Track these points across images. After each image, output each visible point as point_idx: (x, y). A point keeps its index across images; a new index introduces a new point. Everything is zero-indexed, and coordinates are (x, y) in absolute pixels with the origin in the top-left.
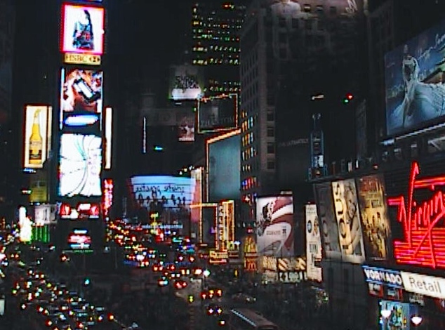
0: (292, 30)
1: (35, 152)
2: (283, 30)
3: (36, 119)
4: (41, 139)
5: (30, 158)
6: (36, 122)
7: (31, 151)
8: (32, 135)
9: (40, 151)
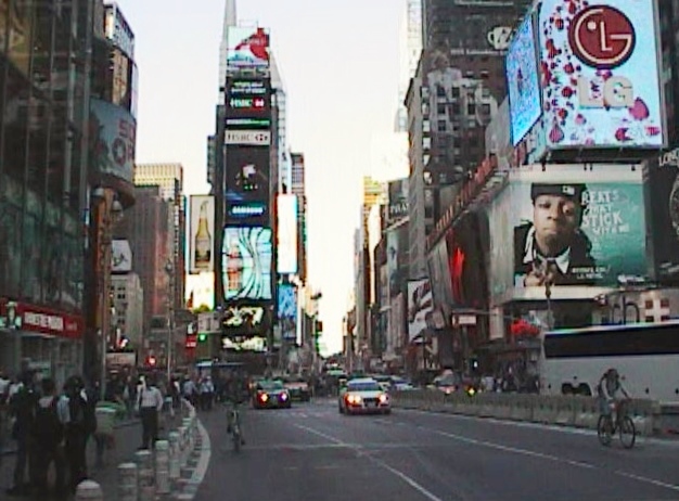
0: (452, 100)
1: (203, 254)
2: (442, 100)
3: (203, 213)
4: (210, 236)
5: (197, 261)
6: (203, 217)
7: (197, 252)
8: (199, 233)
9: (209, 253)
